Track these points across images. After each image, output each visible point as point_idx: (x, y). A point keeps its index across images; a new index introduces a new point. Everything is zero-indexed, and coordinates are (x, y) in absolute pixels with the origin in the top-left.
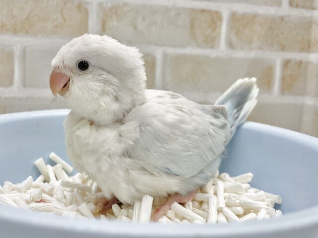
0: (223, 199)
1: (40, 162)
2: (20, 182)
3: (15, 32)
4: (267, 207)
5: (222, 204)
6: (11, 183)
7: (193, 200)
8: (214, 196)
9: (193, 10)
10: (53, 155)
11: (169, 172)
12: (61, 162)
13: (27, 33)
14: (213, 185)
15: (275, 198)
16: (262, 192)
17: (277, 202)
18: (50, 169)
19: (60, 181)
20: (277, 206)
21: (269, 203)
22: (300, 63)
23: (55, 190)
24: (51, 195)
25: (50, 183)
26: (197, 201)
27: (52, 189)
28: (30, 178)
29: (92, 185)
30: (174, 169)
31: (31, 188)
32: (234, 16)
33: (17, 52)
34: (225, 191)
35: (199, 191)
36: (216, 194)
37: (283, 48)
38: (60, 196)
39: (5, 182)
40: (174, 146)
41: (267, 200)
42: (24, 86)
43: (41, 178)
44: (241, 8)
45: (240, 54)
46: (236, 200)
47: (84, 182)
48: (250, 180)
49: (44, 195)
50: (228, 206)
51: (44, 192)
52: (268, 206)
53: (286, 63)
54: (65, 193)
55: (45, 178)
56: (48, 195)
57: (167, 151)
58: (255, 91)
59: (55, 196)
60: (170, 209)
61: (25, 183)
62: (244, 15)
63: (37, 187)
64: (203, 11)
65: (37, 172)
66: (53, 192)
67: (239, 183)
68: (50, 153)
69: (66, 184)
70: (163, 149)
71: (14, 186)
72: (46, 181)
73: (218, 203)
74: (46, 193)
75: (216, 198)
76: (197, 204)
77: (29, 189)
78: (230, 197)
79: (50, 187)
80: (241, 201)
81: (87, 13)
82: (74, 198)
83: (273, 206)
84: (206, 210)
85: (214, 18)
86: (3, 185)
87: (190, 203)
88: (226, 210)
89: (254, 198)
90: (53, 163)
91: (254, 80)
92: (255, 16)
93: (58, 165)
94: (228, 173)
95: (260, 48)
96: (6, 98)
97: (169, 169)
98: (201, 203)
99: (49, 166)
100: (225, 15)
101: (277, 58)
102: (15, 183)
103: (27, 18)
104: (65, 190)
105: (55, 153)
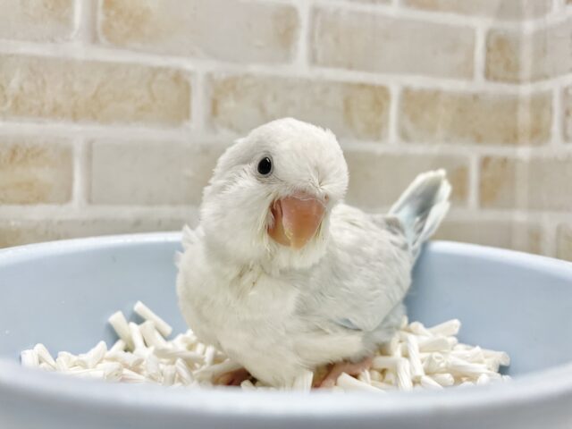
0: (420, 362)
1: (117, 319)
2: (85, 351)
3: (75, 117)
4: (489, 372)
5: (420, 372)
6: (69, 354)
7: (371, 369)
8: (404, 359)
9: (348, 86)
10: (139, 307)
11: (347, 326)
12: (152, 318)
13: (95, 118)
14: (401, 342)
15: (499, 357)
16: (478, 349)
17: (503, 363)
18: (134, 330)
19: (152, 349)
20: (503, 370)
21: (491, 366)
22: (504, 162)
23: (144, 363)
24: (138, 371)
25: (135, 352)
26: (377, 370)
27: (140, 362)
28: (102, 345)
29: (204, 353)
30: (356, 320)
31: (104, 361)
32: (407, 94)
33: (79, 149)
34: (421, 350)
35: (378, 353)
36: (406, 355)
37: (479, 139)
38: (154, 372)
39: (60, 353)
40: (357, 283)
41: (486, 361)
42: (90, 201)
43: (119, 345)
44: (417, 82)
45: (418, 149)
46: (440, 363)
47: (191, 347)
48: (456, 330)
49: (126, 371)
50: (428, 373)
51: (126, 366)
52: (489, 369)
53: (485, 162)
54: (162, 366)
55: (127, 345)
56: (134, 371)
57: (347, 291)
58: (445, 190)
59: (145, 372)
60: (336, 384)
61: (94, 352)
62: (422, 92)
63: (114, 359)
64: (362, 86)
65: (113, 336)
66: (141, 367)
67: (440, 336)
68: (136, 302)
69: (161, 353)
70: (343, 289)
71: (75, 358)
72: (129, 349)
73: (412, 369)
74: (130, 369)
75: (407, 361)
76: (376, 374)
77: (99, 362)
78: (430, 360)
79: (136, 358)
80: (448, 363)
81: (188, 89)
82: (177, 375)
83: (497, 370)
84: (393, 382)
85: (379, 96)
86: (57, 357)
87: (367, 373)
88: (426, 379)
89: (467, 358)
90: (139, 320)
91: (442, 172)
92: (437, 94)
93: (147, 323)
94: (421, 322)
95: (447, 140)
96: (60, 223)
97: (348, 321)
98: (383, 372)
99: (133, 325)
100: (395, 92)
101: (472, 155)
102: (76, 353)
103: (95, 97)
104: (162, 363)
105: (143, 302)
